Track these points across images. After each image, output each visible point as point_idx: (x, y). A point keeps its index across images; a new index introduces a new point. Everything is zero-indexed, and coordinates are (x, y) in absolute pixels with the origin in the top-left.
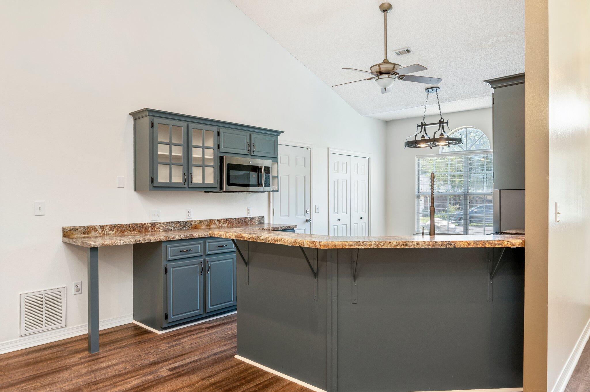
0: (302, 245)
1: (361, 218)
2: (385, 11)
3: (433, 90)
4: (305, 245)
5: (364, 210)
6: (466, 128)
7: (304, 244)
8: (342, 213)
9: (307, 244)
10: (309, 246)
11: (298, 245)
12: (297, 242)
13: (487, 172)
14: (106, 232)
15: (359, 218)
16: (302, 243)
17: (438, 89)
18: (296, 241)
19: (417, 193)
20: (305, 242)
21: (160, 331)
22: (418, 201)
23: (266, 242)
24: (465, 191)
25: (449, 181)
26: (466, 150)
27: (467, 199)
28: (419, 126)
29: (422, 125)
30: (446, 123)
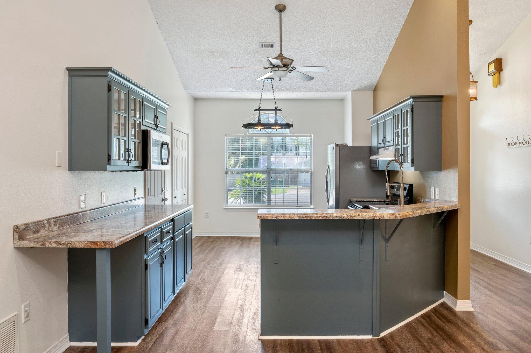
0: (381, 217)
1: (185, 195)
2: (281, 11)
3: (268, 80)
4: (385, 217)
5: (185, 186)
6: (269, 114)
7: (383, 216)
8: (176, 190)
9: (387, 216)
10: (390, 217)
11: (378, 218)
12: (377, 215)
13: (286, 152)
14: (51, 228)
16: (382, 216)
17: (272, 80)
18: (375, 215)
19: (226, 169)
20: (385, 215)
21: (135, 341)
22: (226, 176)
23: (341, 218)
24: (269, 167)
25: (254, 159)
26: (269, 132)
27: (270, 175)
28: (256, 110)
29: (259, 110)
30: (280, 110)
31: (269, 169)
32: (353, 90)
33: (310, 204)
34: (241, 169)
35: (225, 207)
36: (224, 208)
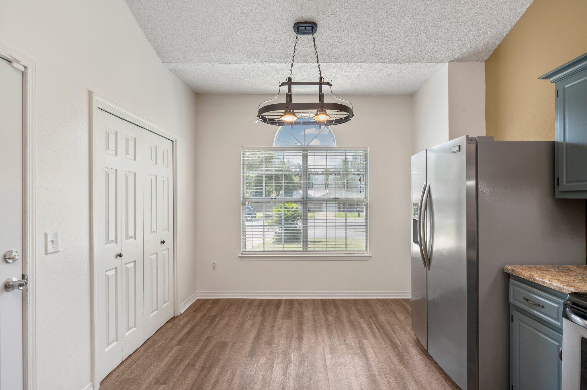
1: (163, 242)
5: (166, 227)
8: (126, 239)
15: (159, 242)
19: (242, 199)
22: (243, 209)
24: (305, 196)
25: (283, 183)
26: (305, 144)
27: (306, 206)
28: (283, 84)
29: (289, 83)
30: (328, 84)
31: (305, 199)
32: (453, 58)
33: (364, 249)
34: (265, 198)
35: (240, 255)
36: (240, 257)
